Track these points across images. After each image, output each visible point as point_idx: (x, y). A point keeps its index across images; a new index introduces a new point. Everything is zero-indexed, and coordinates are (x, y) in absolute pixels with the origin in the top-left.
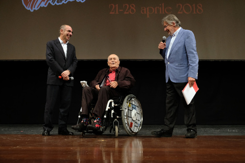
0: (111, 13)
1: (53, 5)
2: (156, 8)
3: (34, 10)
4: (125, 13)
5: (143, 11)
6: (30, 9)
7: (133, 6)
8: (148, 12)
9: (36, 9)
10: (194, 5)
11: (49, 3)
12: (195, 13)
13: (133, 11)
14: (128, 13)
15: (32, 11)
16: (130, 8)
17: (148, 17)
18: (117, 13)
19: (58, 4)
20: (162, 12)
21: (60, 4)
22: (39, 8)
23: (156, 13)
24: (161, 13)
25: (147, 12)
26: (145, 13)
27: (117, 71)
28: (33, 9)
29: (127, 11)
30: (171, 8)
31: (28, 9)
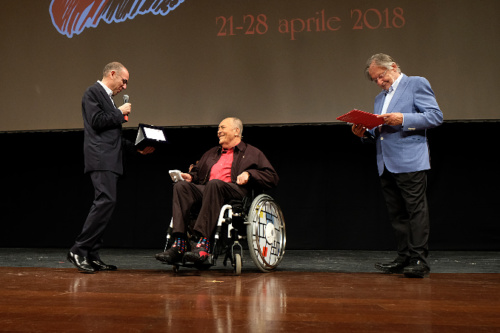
0: (219, 34)
1: (109, 22)
2: (308, 21)
3: (75, 35)
4: (247, 33)
5: (283, 28)
6: (66, 33)
7: (262, 18)
8: (293, 30)
9: (78, 33)
10: (387, 11)
11: (102, 20)
12: (388, 26)
13: (262, 28)
14: (252, 33)
15: (70, 36)
16: (256, 22)
17: (293, 38)
18: (232, 34)
19: (117, 21)
20: (321, 27)
21: (122, 20)
22: (82, 30)
23: (309, 30)
24: (318, 29)
25: (290, 29)
26: (287, 31)
27: (236, 150)
28: (73, 32)
29: (251, 30)
30: (338, 19)
31: (63, 33)
